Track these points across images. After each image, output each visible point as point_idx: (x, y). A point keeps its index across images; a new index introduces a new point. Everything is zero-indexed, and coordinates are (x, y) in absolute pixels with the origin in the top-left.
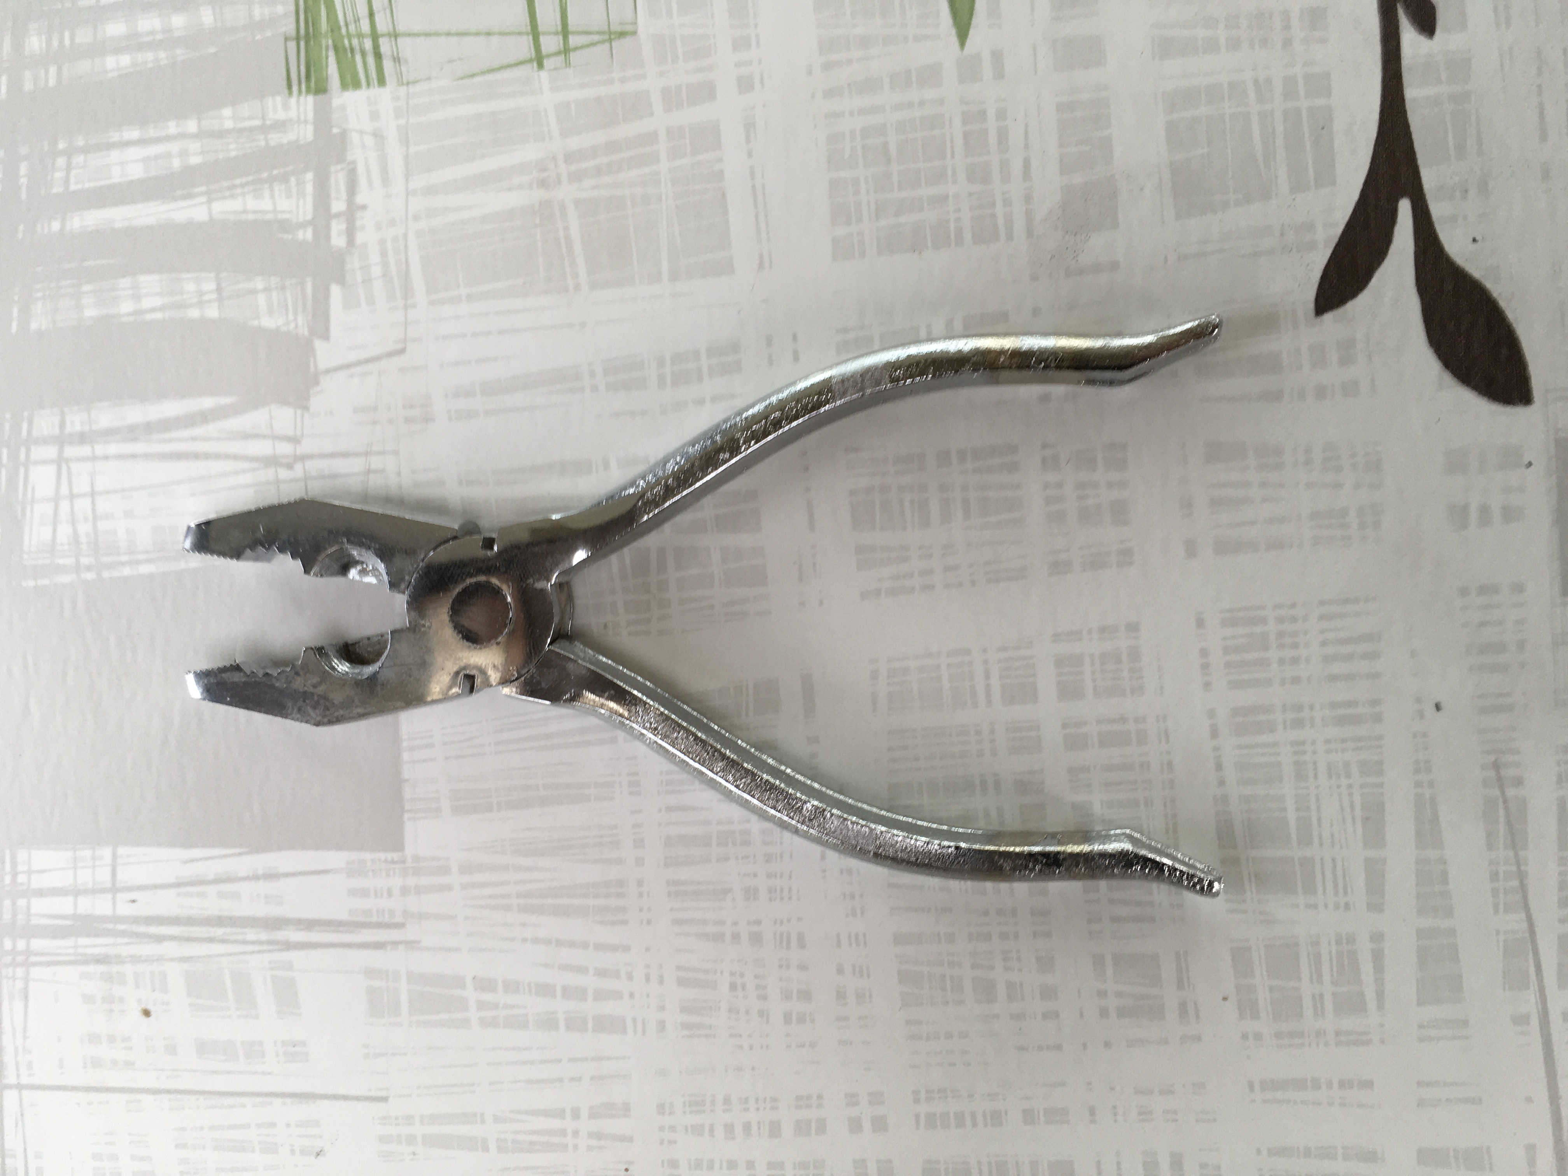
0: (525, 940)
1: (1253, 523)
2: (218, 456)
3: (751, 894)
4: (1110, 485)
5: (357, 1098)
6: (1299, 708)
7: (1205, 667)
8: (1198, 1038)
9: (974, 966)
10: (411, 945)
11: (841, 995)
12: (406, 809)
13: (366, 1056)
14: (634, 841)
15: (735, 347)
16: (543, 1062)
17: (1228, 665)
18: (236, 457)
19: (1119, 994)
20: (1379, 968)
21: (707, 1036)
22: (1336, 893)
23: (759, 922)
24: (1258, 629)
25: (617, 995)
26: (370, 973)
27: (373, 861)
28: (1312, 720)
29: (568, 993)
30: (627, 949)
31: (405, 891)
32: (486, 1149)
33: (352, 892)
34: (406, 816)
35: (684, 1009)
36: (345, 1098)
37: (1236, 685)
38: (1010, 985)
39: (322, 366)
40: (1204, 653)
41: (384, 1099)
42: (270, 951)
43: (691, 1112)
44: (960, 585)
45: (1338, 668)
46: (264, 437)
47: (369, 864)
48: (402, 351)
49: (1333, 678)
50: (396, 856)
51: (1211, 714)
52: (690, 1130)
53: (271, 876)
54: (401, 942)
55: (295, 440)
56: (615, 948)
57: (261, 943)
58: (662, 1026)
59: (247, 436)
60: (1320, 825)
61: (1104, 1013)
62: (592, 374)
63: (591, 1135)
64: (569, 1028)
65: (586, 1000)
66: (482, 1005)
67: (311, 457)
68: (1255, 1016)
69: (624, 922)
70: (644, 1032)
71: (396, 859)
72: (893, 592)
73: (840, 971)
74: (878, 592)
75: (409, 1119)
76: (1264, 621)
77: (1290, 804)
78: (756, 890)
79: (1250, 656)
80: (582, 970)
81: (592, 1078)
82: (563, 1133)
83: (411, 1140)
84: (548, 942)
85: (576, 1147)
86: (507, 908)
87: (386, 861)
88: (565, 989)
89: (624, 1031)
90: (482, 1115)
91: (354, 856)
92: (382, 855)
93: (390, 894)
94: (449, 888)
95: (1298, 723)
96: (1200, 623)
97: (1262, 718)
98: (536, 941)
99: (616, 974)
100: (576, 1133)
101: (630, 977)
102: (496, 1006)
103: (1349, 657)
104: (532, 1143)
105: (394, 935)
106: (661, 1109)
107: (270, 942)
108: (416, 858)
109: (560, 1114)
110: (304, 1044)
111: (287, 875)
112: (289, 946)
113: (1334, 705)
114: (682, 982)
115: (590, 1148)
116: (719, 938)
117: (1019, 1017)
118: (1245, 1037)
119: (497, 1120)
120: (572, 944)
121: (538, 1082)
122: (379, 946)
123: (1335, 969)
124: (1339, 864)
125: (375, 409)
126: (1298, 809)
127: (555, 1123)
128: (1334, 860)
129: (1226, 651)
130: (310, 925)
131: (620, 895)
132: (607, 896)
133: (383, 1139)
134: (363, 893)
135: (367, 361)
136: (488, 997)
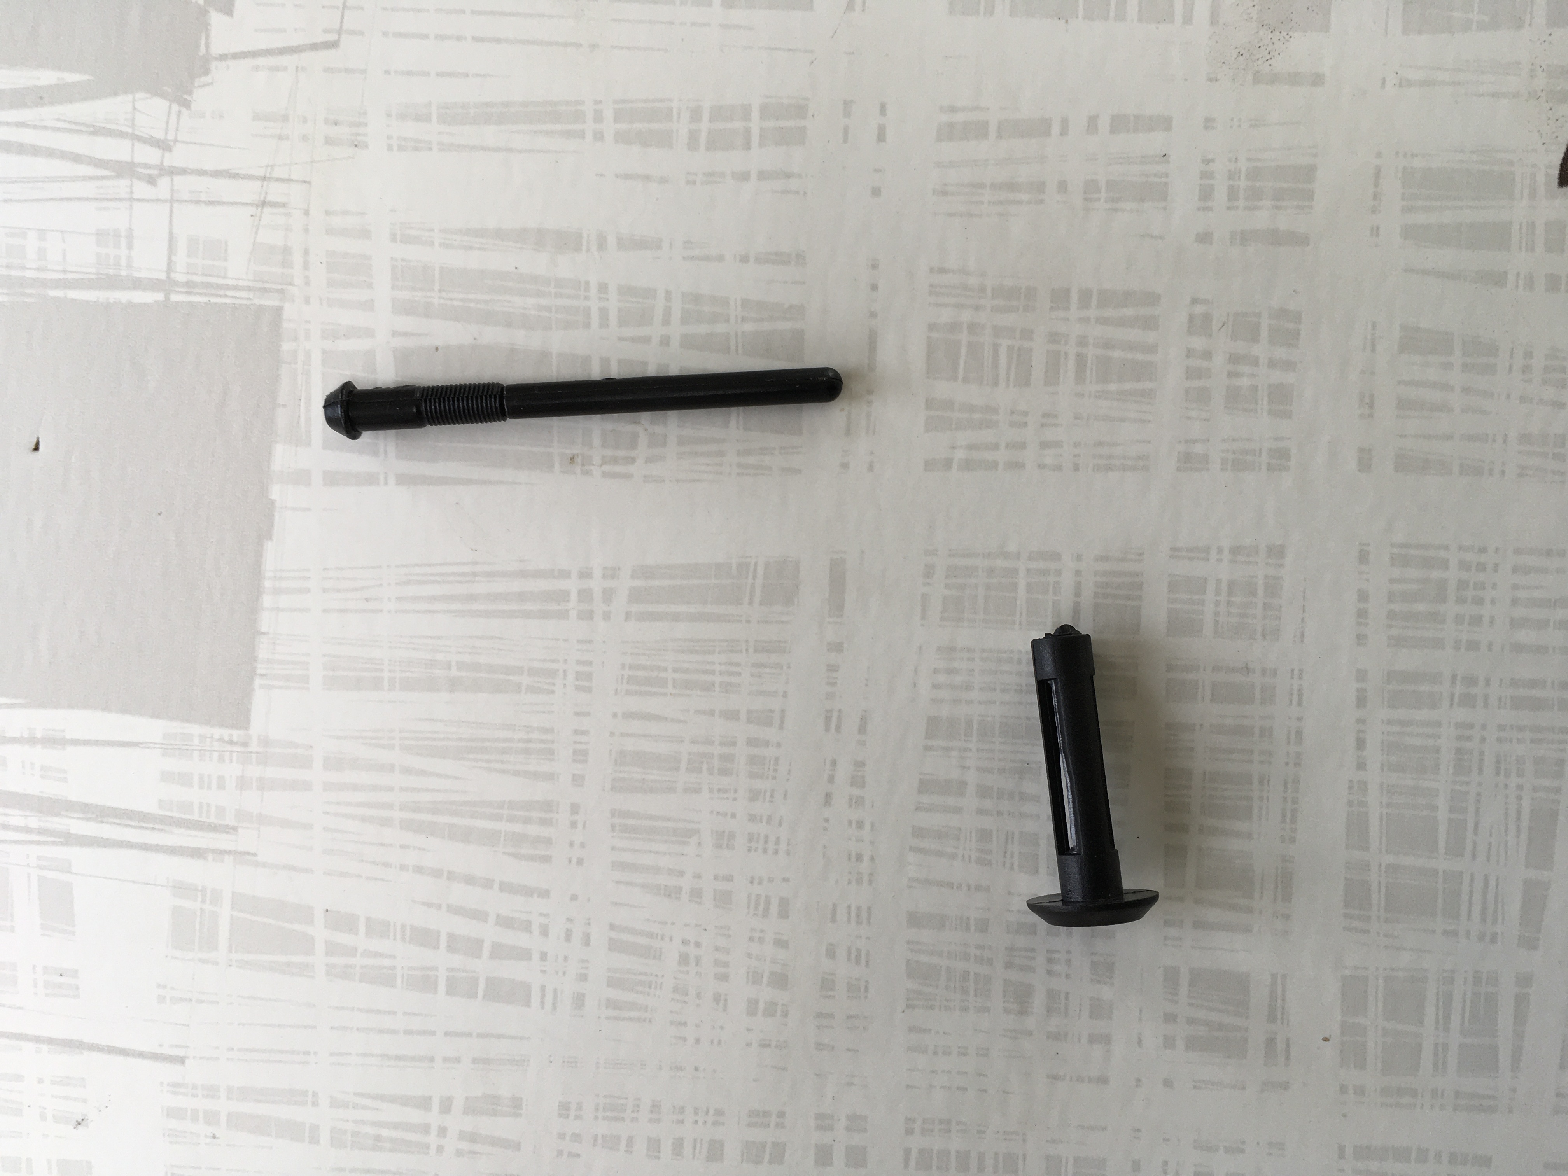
0: (403, 868)
1: (1449, 437)
2: (51, 153)
3: (724, 840)
4: (1272, 364)
5: (142, 1055)
6: (1471, 681)
7: (1362, 614)
8: (1285, 1086)
9: (1009, 965)
10: (242, 856)
11: (827, 984)
12: (259, 671)
13: (161, 999)
14: (575, 752)
15: (800, 110)
16: (409, 1032)
17: (1391, 615)
18: (77, 158)
19: (1191, 1021)
20: (1520, 1018)
21: (639, 1020)
22: (1484, 920)
23: (729, 879)
24: (1435, 574)
25: (524, 955)
26: (181, 889)
27: (202, 737)
28: (1486, 698)
29: (454, 944)
30: (545, 894)
31: (242, 783)
32: (314, 1140)
33: (167, 777)
34: (258, 681)
35: (612, 983)
36: (124, 1052)
37: (1398, 642)
38: (1052, 995)
39: (217, 49)
40: (1363, 596)
41: (182, 1060)
42: (38, 843)
43: (604, 1118)
44: (1059, 468)
45: (1525, 636)
46: (122, 135)
47: (196, 741)
48: (333, 45)
49: (1518, 648)
50: (236, 734)
51: (1361, 675)
52: (600, 1141)
53: (53, 741)
54: (229, 852)
55: (164, 146)
56: (528, 892)
57: (28, 830)
58: (579, 1000)
59: (96, 131)
60: (1476, 832)
61: (1169, 1042)
62: (598, 117)
63: (463, 1136)
64: (451, 991)
65: (479, 957)
66: (332, 949)
67: (184, 171)
68: (1361, 1065)
69: (547, 859)
70: (554, 1005)
71: (235, 739)
72: (968, 465)
73: (831, 953)
74: (948, 464)
75: (211, 1092)
76: (1444, 564)
77: (1442, 803)
78: (732, 836)
79: (1421, 607)
80: (479, 916)
81: (475, 1061)
82: (426, 1129)
83: (211, 1118)
84: (437, 873)
85: (440, 1149)
86: (385, 822)
87: (221, 740)
88: (451, 937)
89: (528, 1003)
90: (315, 1094)
91: (176, 727)
92: (217, 732)
93: (221, 786)
94: (307, 786)
95: (1468, 701)
96: (1363, 557)
97: (1424, 688)
98: (419, 870)
99: (527, 927)
100: (443, 1131)
101: (545, 932)
102: (352, 951)
103: (1543, 624)
104: (378, 1138)
105: (223, 841)
106: (564, 1109)
107: (41, 831)
108: (265, 742)
109: (424, 1103)
110: (75, 973)
111: (75, 742)
112: (68, 839)
113: (1515, 683)
114: (614, 946)
115: (459, 1153)
116: (672, 893)
117: (1057, 1037)
118: (1343, 1089)
119: (335, 1103)
120: (470, 880)
121: (398, 1058)
122: (197, 853)
123: (1467, 1015)
124: (1492, 883)
125: (285, 118)
126: (1452, 810)
127: (415, 1116)
128: (1486, 879)
129: (1391, 597)
130: (101, 814)
131: (544, 822)
132: (527, 821)
133: (172, 1113)
134: (184, 779)
135: (282, 51)
136: (343, 938)
